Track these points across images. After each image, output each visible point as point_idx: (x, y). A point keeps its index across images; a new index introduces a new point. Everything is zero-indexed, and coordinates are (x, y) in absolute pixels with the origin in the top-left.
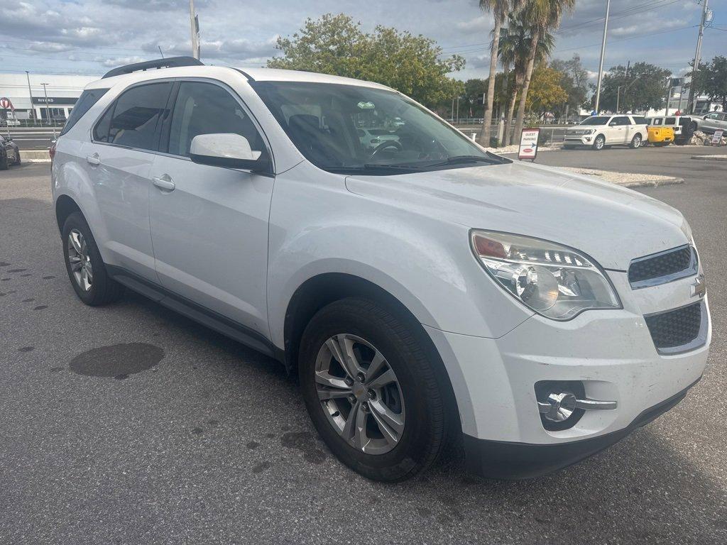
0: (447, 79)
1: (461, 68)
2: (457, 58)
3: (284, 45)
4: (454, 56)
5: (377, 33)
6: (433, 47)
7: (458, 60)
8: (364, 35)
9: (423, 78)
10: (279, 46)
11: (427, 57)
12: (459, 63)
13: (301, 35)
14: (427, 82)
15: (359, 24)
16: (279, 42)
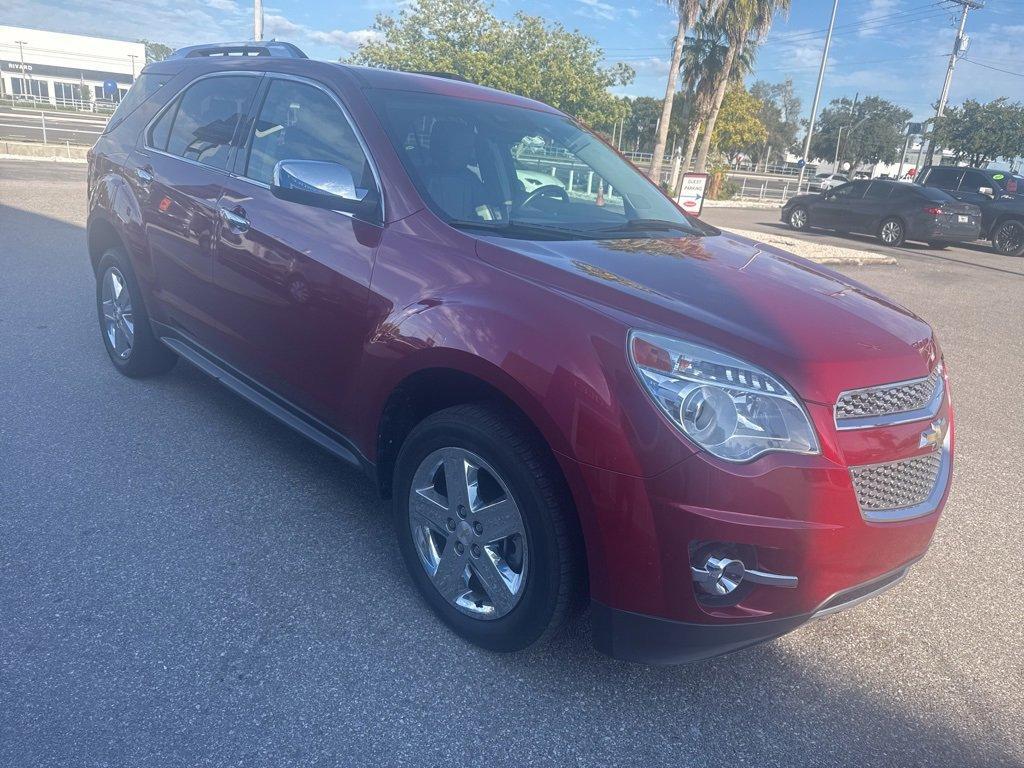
0: (609, 96)
1: (628, 82)
2: (623, 67)
3: (385, 25)
4: (620, 65)
5: (517, 21)
6: (592, 49)
7: (626, 70)
8: (499, 21)
9: (575, 91)
10: (377, 25)
11: (583, 62)
12: (626, 74)
14: (580, 97)
16: (379, 21)
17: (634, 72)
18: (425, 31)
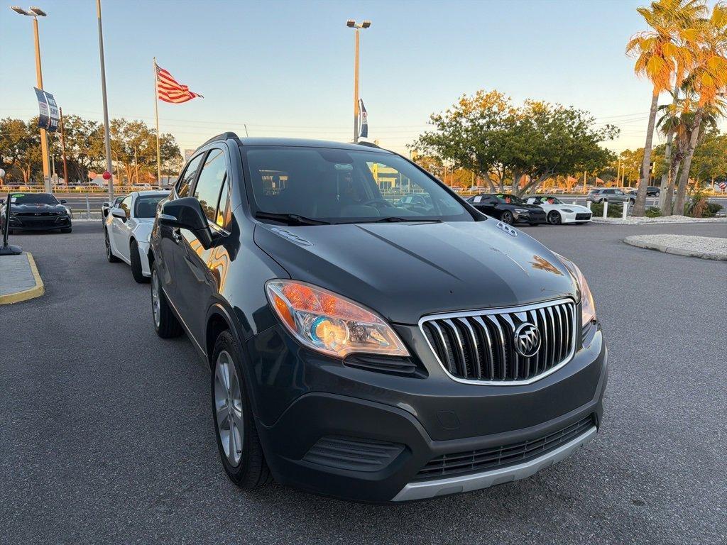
0: (599, 149)
1: (615, 137)
2: (611, 127)
3: (437, 120)
4: (608, 126)
5: (527, 106)
6: (584, 118)
7: (613, 129)
8: (515, 108)
9: (572, 148)
10: (432, 121)
11: (578, 128)
12: (613, 131)
13: (454, 111)
14: (576, 151)
15: (509, 99)
16: (432, 118)
17: (619, 130)
18: (463, 121)
